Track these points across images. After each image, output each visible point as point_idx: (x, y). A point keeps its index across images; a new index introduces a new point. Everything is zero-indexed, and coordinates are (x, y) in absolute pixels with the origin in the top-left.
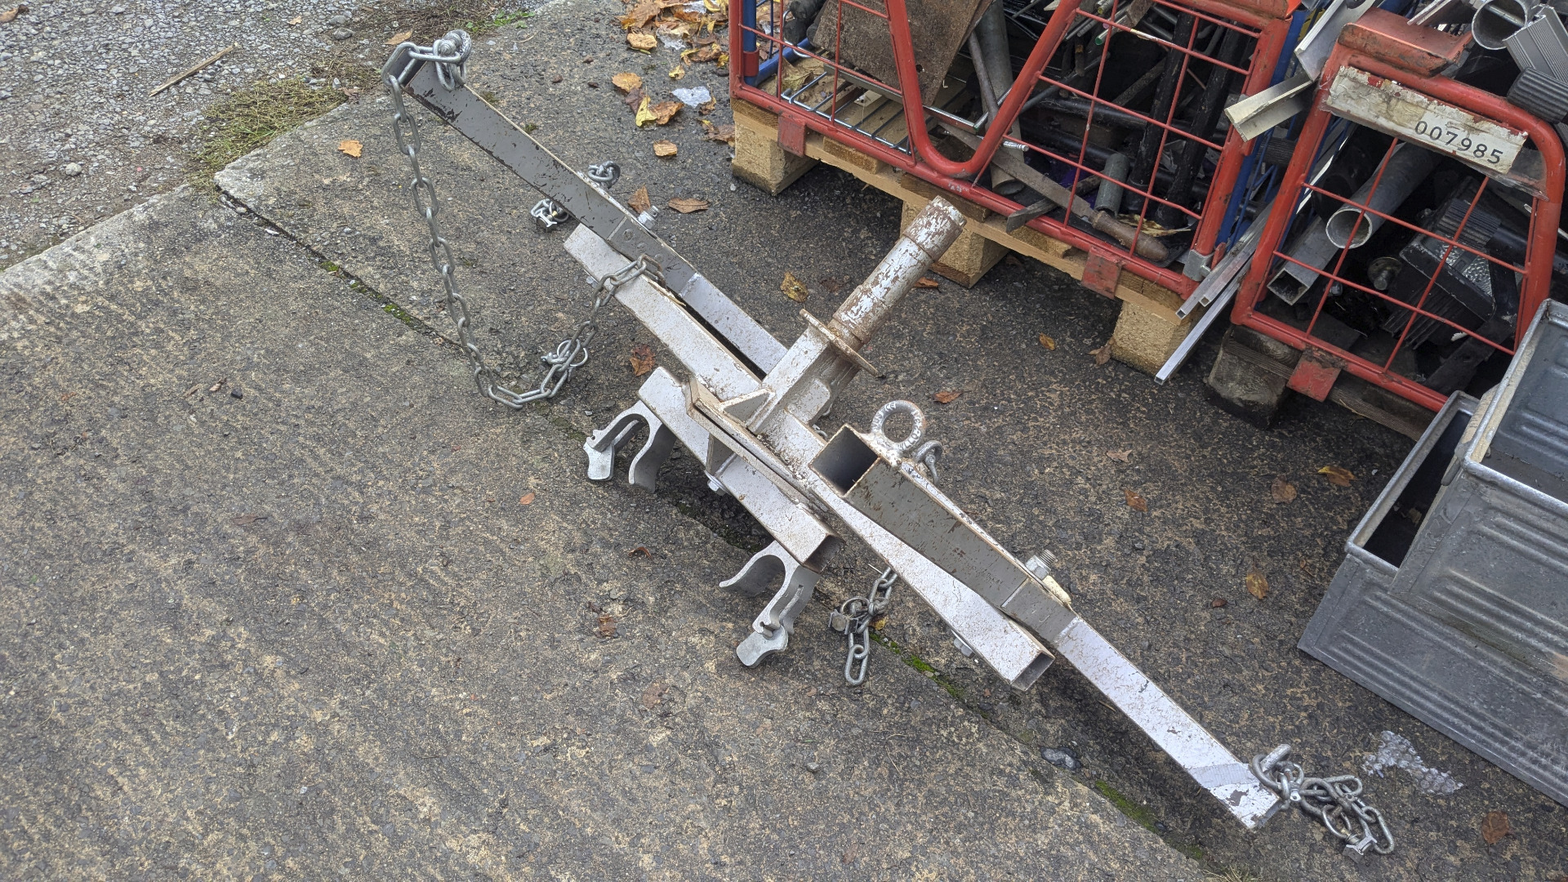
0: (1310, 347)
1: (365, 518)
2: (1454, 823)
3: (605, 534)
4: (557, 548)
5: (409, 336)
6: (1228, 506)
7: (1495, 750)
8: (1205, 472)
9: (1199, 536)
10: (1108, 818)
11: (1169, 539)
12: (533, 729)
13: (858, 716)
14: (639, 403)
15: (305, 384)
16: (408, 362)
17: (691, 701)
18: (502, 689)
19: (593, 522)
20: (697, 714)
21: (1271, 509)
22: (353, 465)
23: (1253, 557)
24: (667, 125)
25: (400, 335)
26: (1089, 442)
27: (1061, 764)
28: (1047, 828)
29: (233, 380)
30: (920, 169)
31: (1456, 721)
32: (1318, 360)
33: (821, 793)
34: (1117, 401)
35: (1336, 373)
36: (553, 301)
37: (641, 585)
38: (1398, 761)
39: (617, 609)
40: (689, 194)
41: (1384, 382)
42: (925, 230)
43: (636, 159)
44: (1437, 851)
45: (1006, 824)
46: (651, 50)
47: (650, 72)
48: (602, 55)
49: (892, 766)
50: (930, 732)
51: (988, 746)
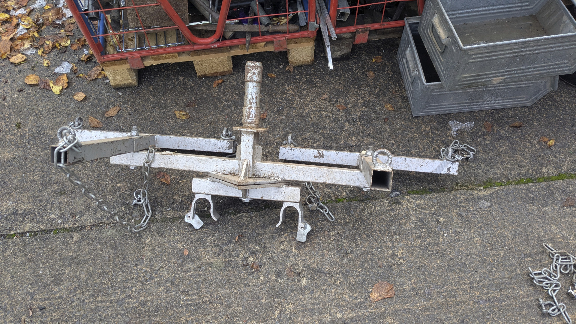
0: (357, 29)
1: (144, 304)
2: (480, 133)
3: (222, 241)
4: (214, 259)
5: (77, 236)
6: (363, 90)
7: (475, 108)
8: (348, 84)
9: (364, 104)
10: (420, 199)
11: (359, 111)
12: (271, 312)
13: (343, 228)
14: (196, 195)
15: (62, 283)
16: (88, 244)
17: (301, 265)
18: (249, 311)
19: (214, 241)
20: (306, 266)
21: (372, 82)
22: (117, 293)
23: (382, 100)
24: (68, 86)
25: (73, 238)
26: (313, 99)
27: (397, 195)
28: (411, 214)
29: (33, 305)
30: (196, 47)
31: (463, 107)
32: (362, 32)
33: (357, 256)
34: (308, 80)
35: (368, 32)
36: (110, 182)
37: (250, 246)
38: (457, 127)
39: (251, 259)
40: (108, 108)
41: (383, 27)
42: (255, 76)
43: (73, 108)
44: (483, 143)
45: (403, 222)
46: (25, 60)
47: (35, 69)
48: (8, 75)
49: (365, 233)
50: (363, 216)
51: (378, 207)
